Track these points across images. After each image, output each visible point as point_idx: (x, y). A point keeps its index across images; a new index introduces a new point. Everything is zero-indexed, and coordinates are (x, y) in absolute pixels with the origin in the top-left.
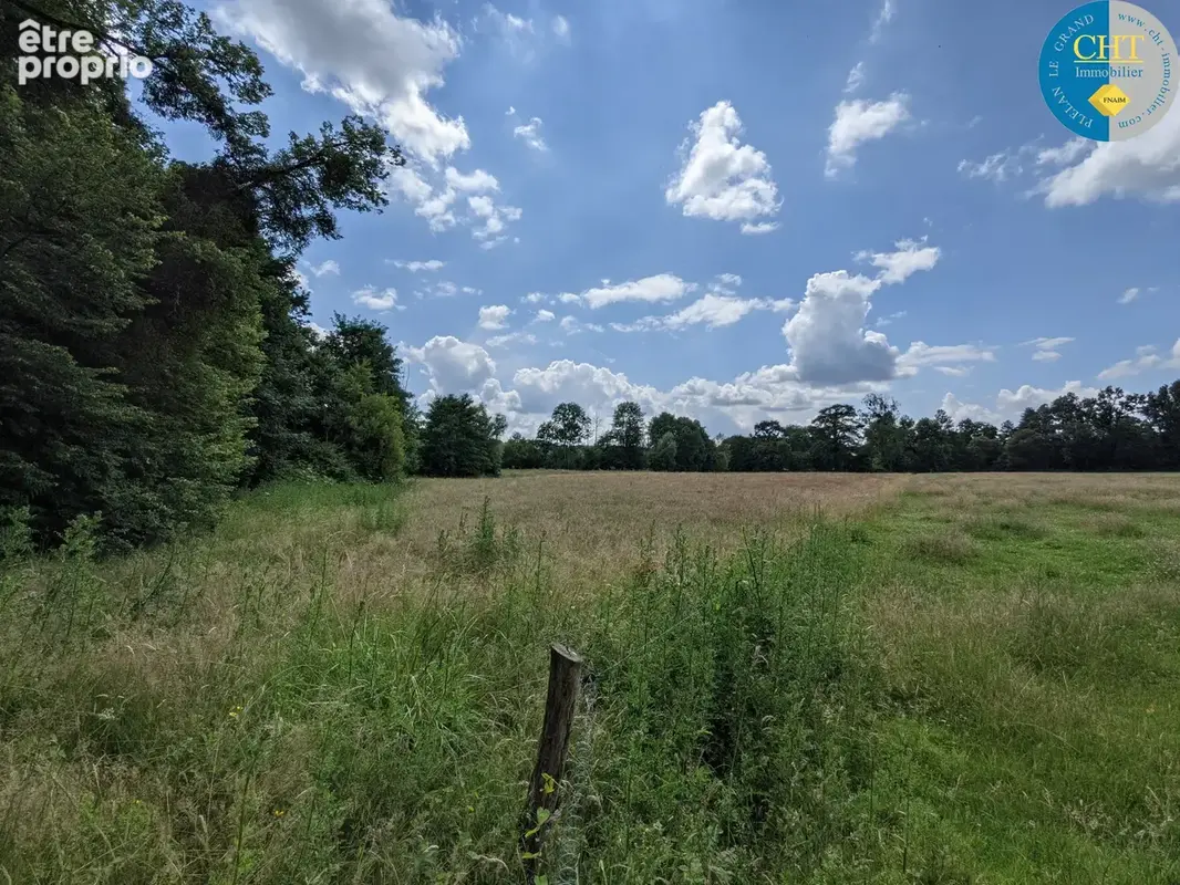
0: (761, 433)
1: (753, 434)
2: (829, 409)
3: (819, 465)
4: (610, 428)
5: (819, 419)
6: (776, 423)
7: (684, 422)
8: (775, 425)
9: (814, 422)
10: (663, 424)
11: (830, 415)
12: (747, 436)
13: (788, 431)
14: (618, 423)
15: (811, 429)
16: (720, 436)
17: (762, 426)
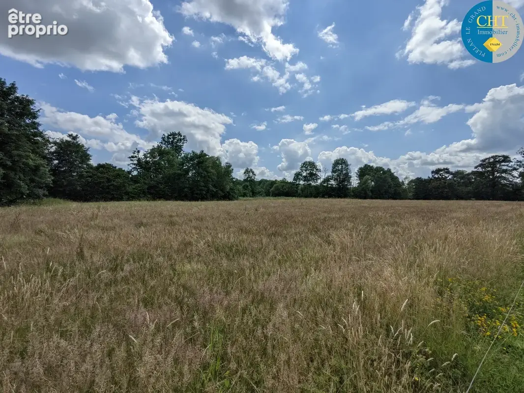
0: (436, 176)
1: (431, 176)
2: (489, 158)
3: (479, 196)
4: (330, 174)
5: (480, 165)
6: (447, 169)
7: (379, 169)
8: (447, 171)
9: (476, 167)
10: (365, 171)
11: (489, 163)
12: (426, 178)
13: (457, 174)
14: (333, 171)
15: (473, 173)
16: (406, 178)
17: (437, 171)
